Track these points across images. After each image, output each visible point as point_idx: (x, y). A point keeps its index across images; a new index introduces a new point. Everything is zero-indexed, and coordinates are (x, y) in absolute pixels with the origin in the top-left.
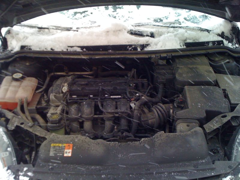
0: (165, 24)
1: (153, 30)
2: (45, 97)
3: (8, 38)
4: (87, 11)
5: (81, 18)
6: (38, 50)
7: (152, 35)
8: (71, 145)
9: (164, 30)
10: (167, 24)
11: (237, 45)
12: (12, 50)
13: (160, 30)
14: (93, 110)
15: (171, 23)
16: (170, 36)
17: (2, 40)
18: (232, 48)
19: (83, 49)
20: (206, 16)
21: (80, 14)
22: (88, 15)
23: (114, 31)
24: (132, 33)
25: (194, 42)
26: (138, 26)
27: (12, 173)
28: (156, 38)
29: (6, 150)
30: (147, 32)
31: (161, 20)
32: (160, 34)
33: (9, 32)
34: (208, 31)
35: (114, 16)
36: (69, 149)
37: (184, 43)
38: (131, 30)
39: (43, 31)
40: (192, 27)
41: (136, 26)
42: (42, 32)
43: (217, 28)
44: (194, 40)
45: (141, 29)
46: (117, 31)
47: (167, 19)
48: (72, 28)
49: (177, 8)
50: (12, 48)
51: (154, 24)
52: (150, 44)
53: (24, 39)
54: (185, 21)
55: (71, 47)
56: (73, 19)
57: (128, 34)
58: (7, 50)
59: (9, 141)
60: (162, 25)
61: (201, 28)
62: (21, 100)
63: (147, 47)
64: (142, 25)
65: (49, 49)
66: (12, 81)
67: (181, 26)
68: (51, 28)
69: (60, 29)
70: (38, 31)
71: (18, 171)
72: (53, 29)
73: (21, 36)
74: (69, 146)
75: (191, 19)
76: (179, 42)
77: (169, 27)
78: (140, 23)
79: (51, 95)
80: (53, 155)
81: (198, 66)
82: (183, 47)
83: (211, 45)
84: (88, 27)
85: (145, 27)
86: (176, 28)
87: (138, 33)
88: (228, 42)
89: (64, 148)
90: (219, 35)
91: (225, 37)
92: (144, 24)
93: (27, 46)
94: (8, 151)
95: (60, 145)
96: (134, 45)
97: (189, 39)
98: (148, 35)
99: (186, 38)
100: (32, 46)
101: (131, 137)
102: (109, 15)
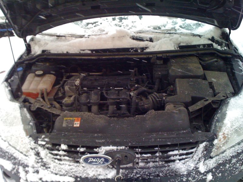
0: (163, 31)
1: (152, 36)
2: (62, 90)
3: (32, 44)
4: (97, 22)
5: (92, 28)
6: (56, 52)
7: (151, 40)
8: (80, 119)
9: (162, 35)
10: (164, 31)
11: (225, 48)
12: (34, 54)
13: (158, 36)
14: (99, 97)
15: (168, 30)
16: (166, 40)
17: (27, 46)
18: (221, 50)
19: (93, 52)
20: (199, 24)
21: (91, 24)
22: (98, 25)
23: (119, 37)
24: (134, 38)
25: (186, 45)
26: (139, 33)
27: (33, 140)
28: (155, 42)
29: (29, 124)
30: (147, 37)
31: (160, 28)
32: (158, 39)
33: (32, 40)
34: (200, 36)
35: (120, 25)
36: (78, 121)
37: (178, 46)
38: (133, 36)
39: (61, 39)
40: (186, 33)
41: (137, 33)
42: (59, 39)
43: (208, 33)
44: (187, 44)
45: (142, 35)
46: (121, 37)
47: (165, 27)
48: (84, 36)
49: (172, 17)
50: (35, 52)
51: (153, 31)
52: (148, 47)
53: (45, 45)
54: (181, 29)
55: (83, 50)
56: (85, 29)
57: (131, 39)
58: (31, 54)
59: (31, 118)
60: (160, 32)
61: (193, 34)
62: (42, 90)
63: (146, 50)
64: (143, 32)
65: (65, 52)
66: (34, 77)
67: (176, 32)
68: (67, 36)
69: (74, 36)
70: (57, 39)
71: (38, 138)
72: (69, 36)
73: (42, 43)
74: (78, 119)
75: (186, 26)
76: (173, 45)
77: (166, 33)
78: (141, 31)
79: (66, 87)
80: (66, 126)
81: (188, 64)
82: (177, 49)
83: (201, 47)
84: (98, 34)
85: (145, 34)
86: (172, 34)
87: (139, 38)
88: (217, 45)
89: (74, 121)
90: (209, 39)
91: (215, 41)
92: (144, 31)
93: (47, 50)
94: (30, 125)
95: (71, 119)
96: (135, 48)
97: (182, 43)
98: (148, 40)
99: (180, 42)
100: (51, 50)
101: (127, 114)
102: (116, 25)
